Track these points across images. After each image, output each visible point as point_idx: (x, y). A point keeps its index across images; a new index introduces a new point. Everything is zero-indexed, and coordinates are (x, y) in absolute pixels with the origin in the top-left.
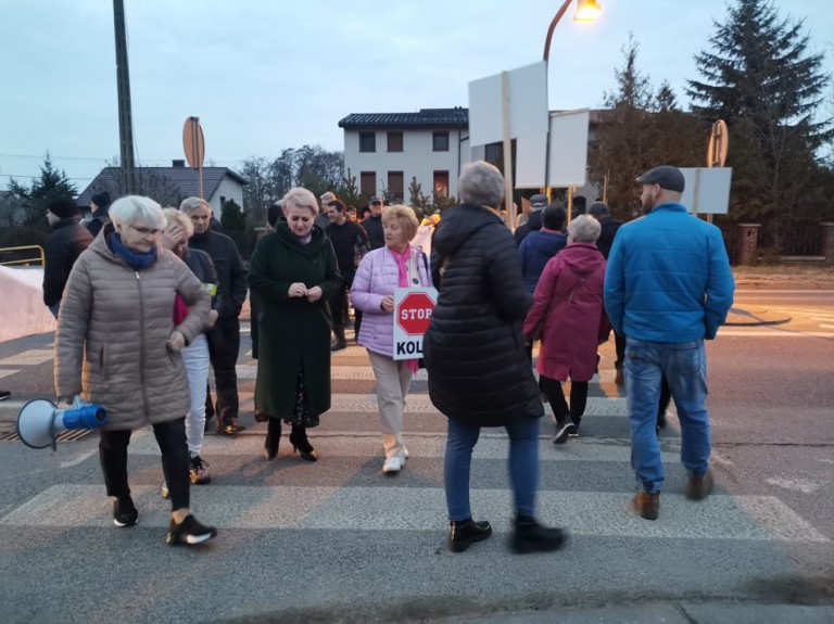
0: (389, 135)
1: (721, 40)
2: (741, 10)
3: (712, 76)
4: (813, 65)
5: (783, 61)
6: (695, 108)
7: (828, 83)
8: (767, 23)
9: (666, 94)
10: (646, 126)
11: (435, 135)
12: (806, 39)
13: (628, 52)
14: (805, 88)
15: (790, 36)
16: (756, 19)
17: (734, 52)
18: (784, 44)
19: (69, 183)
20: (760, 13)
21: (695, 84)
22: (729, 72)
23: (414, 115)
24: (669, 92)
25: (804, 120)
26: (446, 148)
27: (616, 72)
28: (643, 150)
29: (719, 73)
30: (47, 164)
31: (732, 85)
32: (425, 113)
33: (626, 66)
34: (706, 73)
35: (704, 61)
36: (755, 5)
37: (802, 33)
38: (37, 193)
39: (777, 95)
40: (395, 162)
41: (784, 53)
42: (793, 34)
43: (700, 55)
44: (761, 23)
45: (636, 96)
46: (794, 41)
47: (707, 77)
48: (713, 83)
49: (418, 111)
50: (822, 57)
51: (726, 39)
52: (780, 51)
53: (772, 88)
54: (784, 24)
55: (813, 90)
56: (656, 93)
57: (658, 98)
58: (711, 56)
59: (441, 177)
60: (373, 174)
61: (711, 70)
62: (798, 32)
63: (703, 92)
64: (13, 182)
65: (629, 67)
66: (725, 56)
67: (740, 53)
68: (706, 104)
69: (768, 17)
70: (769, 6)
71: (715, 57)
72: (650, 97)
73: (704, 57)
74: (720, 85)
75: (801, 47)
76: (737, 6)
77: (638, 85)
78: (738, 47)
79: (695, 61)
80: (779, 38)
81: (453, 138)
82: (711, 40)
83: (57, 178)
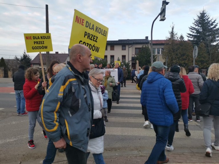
0: (111, 46)
1: (195, 23)
2: (201, 16)
5: (211, 29)
6: (189, 40)
8: (207, 19)
9: (182, 37)
10: (177, 45)
11: (122, 46)
13: (172, 27)
14: (218, 35)
16: (205, 18)
17: (199, 26)
18: (212, 25)
19: (30, 57)
20: (205, 17)
21: (189, 34)
22: (198, 31)
23: (117, 41)
24: (183, 37)
25: (218, 43)
26: (125, 50)
28: (176, 51)
29: (195, 32)
31: (198, 35)
32: (119, 40)
33: (171, 30)
34: (192, 32)
35: (191, 29)
36: (204, 15)
37: (216, 22)
38: (22, 60)
39: (210, 37)
40: (112, 53)
41: (212, 27)
42: (214, 22)
43: (190, 27)
45: (174, 38)
46: (214, 24)
47: (192, 33)
48: (194, 34)
49: (118, 40)
51: (197, 23)
52: (211, 26)
53: (209, 35)
54: (212, 20)
56: (179, 37)
57: (180, 38)
58: (193, 27)
59: (124, 57)
60: (107, 56)
61: (193, 31)
62: (215, 22)
63: (191, 36)
64: (16, 57)
65: (172, 30)
66: (197, 27)
67: (200, 27)
68: (192, 39)
69: (208, 18)
70: (208, 15)
71: (194, 28)
72: (178, 38)
73: (191, 28)
74: (195, 34)
75: (216, 25)
76: (199, 15)
77: (175, 35)
78: (200, 25)
79: (189, 28)
80: (211, 23)
81: (127, 47)
82: (193, 23)
83: (27, 56)
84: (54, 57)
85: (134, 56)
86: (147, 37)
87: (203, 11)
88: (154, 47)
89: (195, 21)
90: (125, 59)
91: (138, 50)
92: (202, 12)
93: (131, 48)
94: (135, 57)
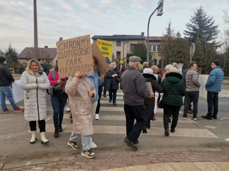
1: (192, 20)
2: (198, 13)
3: (190, 30)
4: (215, 28)
5: (208, 26)
6: (186, 38)
7: (220, 32)
8: (204, 17)
9: (178, 34)
10: (173, 42)
11: (117, 42)
12: (214, 21)
13: (169, 23)
14: (214, 33)
15: (210, 20)
16: (201, 15)
18: (209, 22)
19: (16, 51)
20: (202, 14)
21: (186, 31)
22: (195, 29)
23: (111, 36)
25: (214, 42)
26: (120, 46)
27: (166, 28)
28: (173, 48)
29: (192, 29)
30: (10, 46)
31: (195, 32)
33: (168, 26)
34: (189, 29)
35: (188, 26)
36: (201, 12)
38: (7, 54)
39: (207, 35)
41: (209, 24)
42: (211, 19)
43: (187, 24)
44: (203, 17)
45: (171, 34)
47: (189, 30)
49: (113, 35)
50: (218, 26)
51: (194, 20)
52: (207, 24)
53: (205, 33)
54: (209, 17)
55: (216, 34)
56: (176, 34)
57: (177, 35)
58: (190, 24)
59: (119, 53)
61: (190, 28)
62: (212, 19)
63: (188, 34)
65: (169, 27)
66: (193, 24)
67: (197, 24)
68: (188, 37)
69: (205, 15)
71: (191, 25)
72: (174, 35)
73: (188, 25)
74: (192, 32)
75: (213, 23)
76: (197, 12)
77: (171, 32)
78: (197, 22)
79: (186, 25)
80: (207, 20)
81: (122, 43)
82: (190, 20)
83: (13, 50)
84: (42, 51)
86: (143, 34)
87: (201, 8)
88: (150, 43)
89: (192, 18)
90: (120, 55)
91: (133, 47)
92: (199, 9)
93: (126, 44)
94: (130, 53)
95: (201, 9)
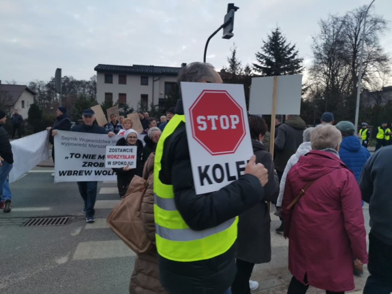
0: (120, 76)
1: (265, 48)
2: (273, 37)
3: (262, 63)
4: (299, 62)
5: (289, 59)
7: (305, 69)
8: (283, 44)
11: (142, 78)
12: (297, 52)
13: (233, 50)
16: (278, 41)
17: (270, 53)
18: (289, 53)
20: (280, 39)
21: (256, 65)
23: (130, 67)
24: (249, 69)
26: (147, 84)
27: (228, 58)
29: (265, 62)
31: (270, 67)
32: (135, 66)
34: (260, 61)
35: (259, 56)
37: (296, 49)
39: (287, 72)
40: (122, 89)
41: (289, 56)
42: (292, 49)
43: (257, 54)
44: (280, 43)
45: (236, 69)
46: (293, 52)
47: (260, 63)
48: (262, 66)
49: (132, 65)
50: (303, 59)
51: (267, 48)
52: (287, 55)
54: (289, 45)
56: (244, 69)
57: (245, 71)
58: (261, 54)
59: (144, 97)
60: (111, 94)
61: (262, 60)
62: (294, 48)
63: (258, 69)
65: (233, 57)
66: (267, 55)
67: (272, 54)
68: (260, 74)
69: (283, 41)
70: (283, 37)
71: (263, 55)
72: (241, 70)
74: (265, 66)
75: (295, 54)
76: (271, 35)
77: (237, 65)
78: (272, 52)
79: (256, 56)
80: (287, 50)
82: (262, 48)
85: (163, 97)
87: (277, 29)
89: (264, 44)
90: (147, 101)
91: (170, 87)
92: (275, 31)
93: (158, 81)
94: (165, 98)
95: (278, 31)
